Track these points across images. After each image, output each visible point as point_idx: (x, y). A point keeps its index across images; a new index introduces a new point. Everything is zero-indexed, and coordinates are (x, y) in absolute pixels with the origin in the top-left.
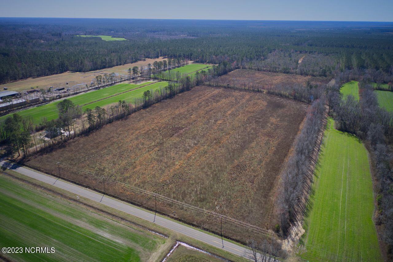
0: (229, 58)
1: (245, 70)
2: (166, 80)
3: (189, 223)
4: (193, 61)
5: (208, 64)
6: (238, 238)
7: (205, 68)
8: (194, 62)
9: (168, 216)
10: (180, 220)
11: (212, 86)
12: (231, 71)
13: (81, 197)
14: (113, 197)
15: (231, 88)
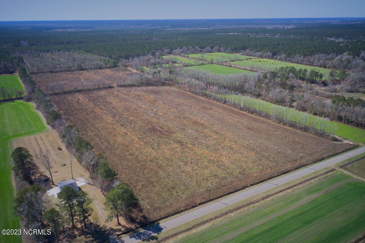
9: (308, 164)
14: (270, 179)
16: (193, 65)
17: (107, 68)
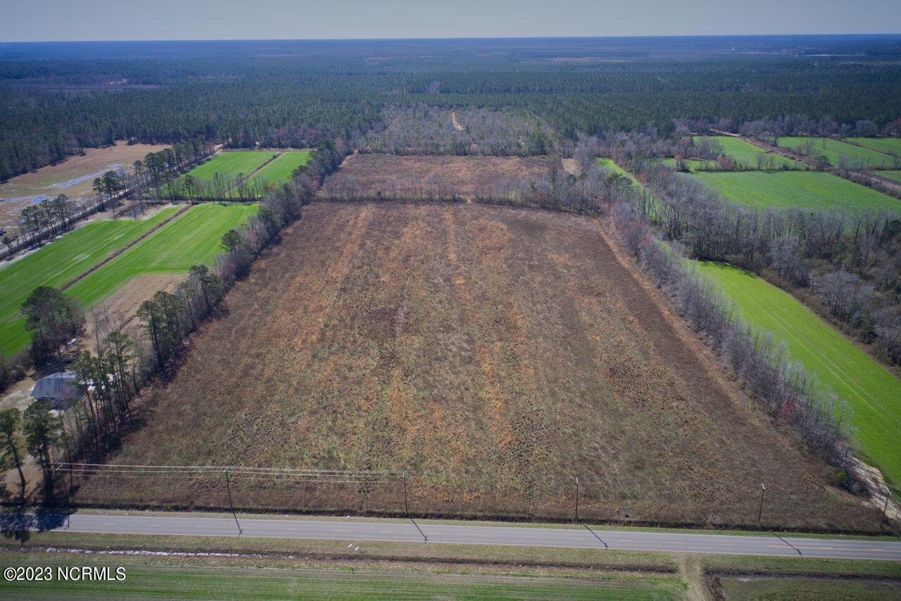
1: (368, 155)
2: (208, 200)
3: (678, 524)
4: (221, 145)
6: (799, 523)
7: (272, 159)
8: (225, 148)
9: (616, 522)
10: (652, 524)
11: (340, 200)
12: (342, 162)
13: (361, 545)
14: (440, 517)
16: (752, 170)
17: (520, 155)
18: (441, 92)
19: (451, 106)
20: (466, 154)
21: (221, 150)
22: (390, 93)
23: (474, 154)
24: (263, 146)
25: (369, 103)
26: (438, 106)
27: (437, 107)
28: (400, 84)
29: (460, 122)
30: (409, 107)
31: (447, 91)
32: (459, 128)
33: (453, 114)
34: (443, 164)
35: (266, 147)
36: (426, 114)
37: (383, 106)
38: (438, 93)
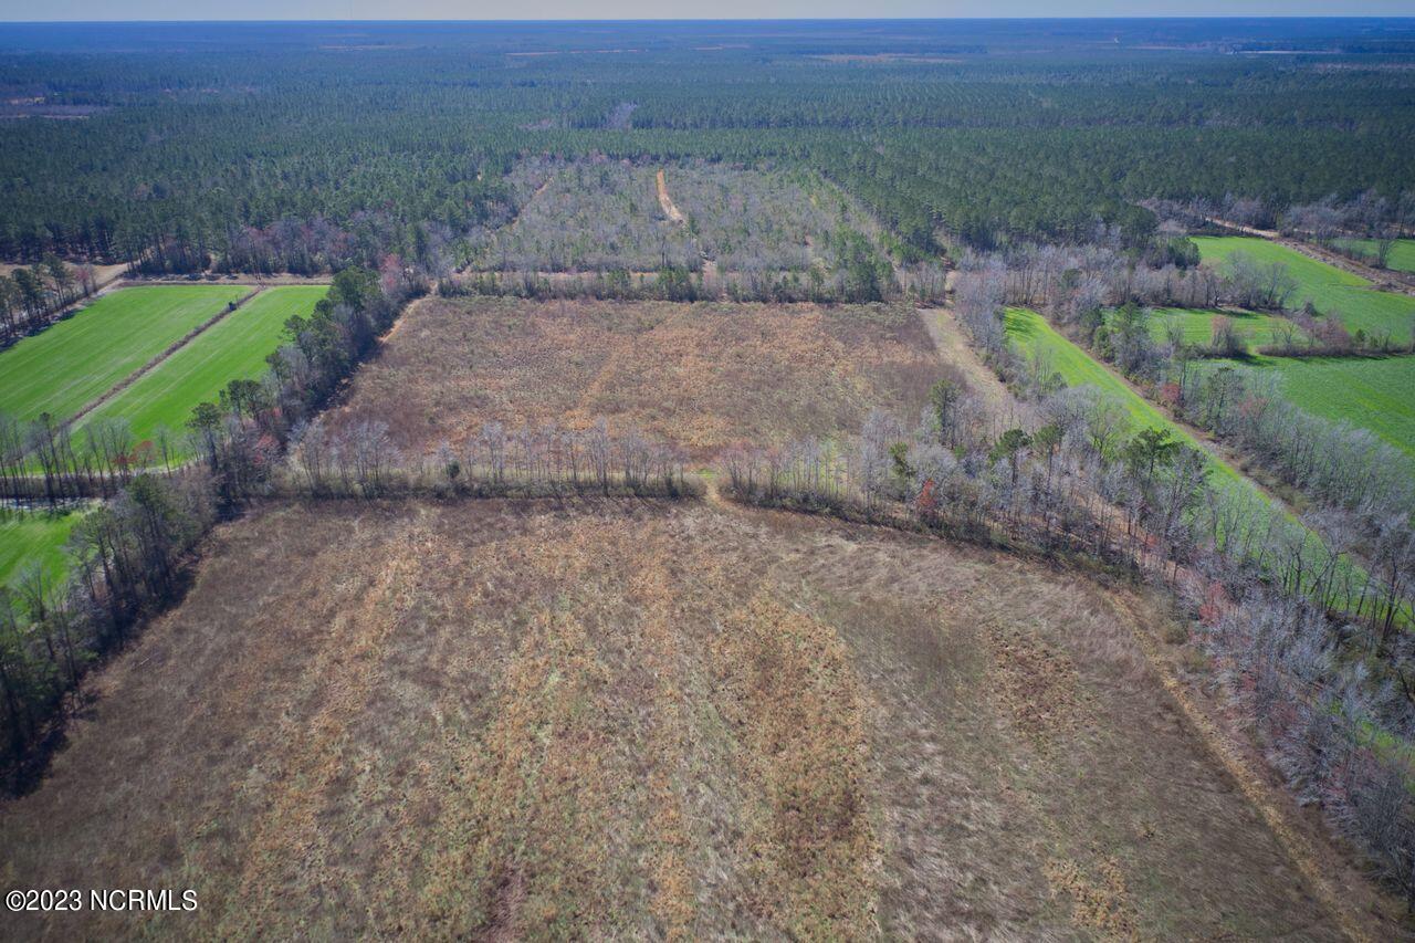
0: (342, 236)
1: (459, 300)
4: (124, 267)
5: (224, 278)
7: (222, 316)
8: (130, 275)
12: (391, 325)
15: (480, 494)
17: (819, 300)
18: (635, 125)
19: (656, 158)
20: (692, 299)
21: (121, 281)
22: (536, 128)
23: (711, 297)
24: (224, 269)
25: (489, 152)
26: (630, 157)
27: (626, 161)
28: (559, 106)
29: (678, 200)
30: (570, 160)
31: (645, 124)
32: (674, 214)
33: (660, 176)
34: (639, 331)
35: (229, 273)
36: (604, 177)
37: (519, 157)
38: (630, 126)
